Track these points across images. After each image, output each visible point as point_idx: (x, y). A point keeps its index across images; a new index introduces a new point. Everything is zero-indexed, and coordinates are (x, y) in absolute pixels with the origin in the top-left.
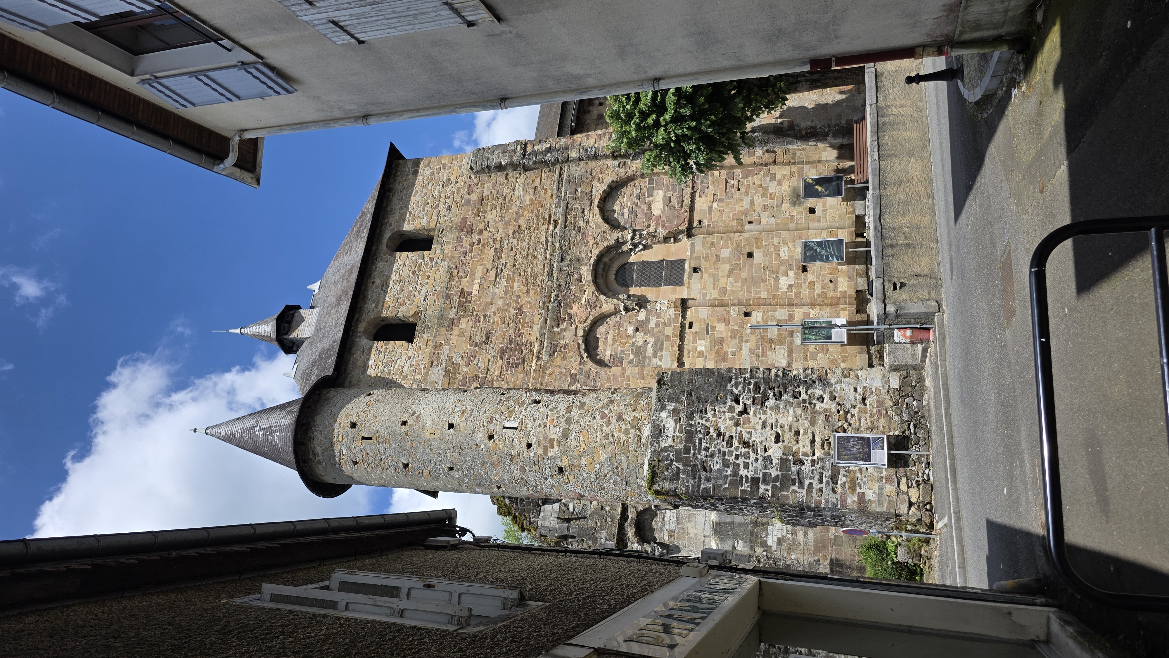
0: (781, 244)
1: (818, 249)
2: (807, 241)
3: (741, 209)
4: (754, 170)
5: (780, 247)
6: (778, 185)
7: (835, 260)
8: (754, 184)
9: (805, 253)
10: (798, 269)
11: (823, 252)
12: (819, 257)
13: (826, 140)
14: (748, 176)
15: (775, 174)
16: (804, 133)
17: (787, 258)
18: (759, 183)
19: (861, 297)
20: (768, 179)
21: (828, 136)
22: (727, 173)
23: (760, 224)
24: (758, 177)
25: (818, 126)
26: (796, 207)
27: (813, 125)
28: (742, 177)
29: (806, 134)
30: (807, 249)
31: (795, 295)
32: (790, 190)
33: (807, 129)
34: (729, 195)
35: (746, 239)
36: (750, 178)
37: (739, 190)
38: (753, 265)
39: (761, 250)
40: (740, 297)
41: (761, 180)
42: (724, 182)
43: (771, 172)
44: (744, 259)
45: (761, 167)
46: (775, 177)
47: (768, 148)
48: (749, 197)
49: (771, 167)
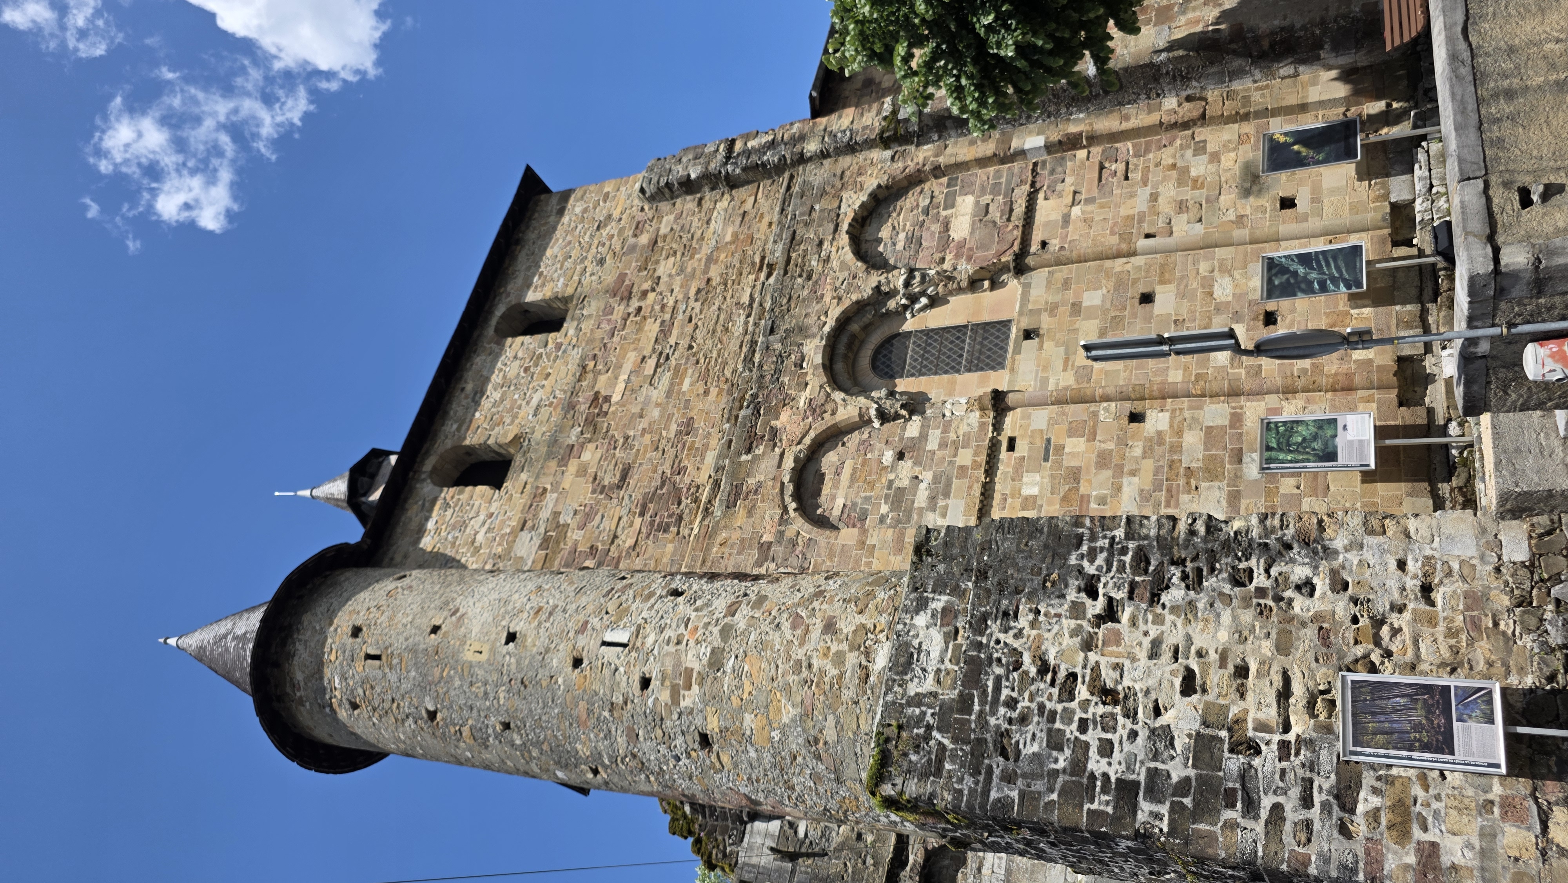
0: (1216, 274)
1: (1301, 271)
2: (1275, 255)
3: (1131, 212)
4: (1160, 140)
5: (1213, 279)
6: (1211, 161)
7: (1343, 288)
8: (1158, 164)
9: (1270, 281)
10: (1255, 319)
11: (1314, 275)
12: (1303, 286)
13: (1318, 58)
14: (1147, 151)
15: (1205, 141)
16: (1266, 44)
17: (1230, 299)
18: (1171, 161)
19: (1409, 372)
20: (1189, 153)
21: (1321, 47)
22: (1104, 151)
23: (1171, 234)
24: (1170, 150)
25: (1298, 25)
26: (1251, 199)
27: (1286, 23)
28: (1136, 155)
29: (1272, 46)
30: (1274, 271)
31: (1248, 373)
32: (1237, 169)
33: (1272, 33)
34: (1107, 189)
35: (1139, 268)
36: (1151, 156)
37: (1127, 178)
38: (1151, 317)
39: (1172, 287)
40: (1122, 383)
41: (1174, 156)
42: (1097, 168)
43: (1197, 139)
44: (1133, 306)
45: (1175, 132)
46: (1204, 147)
47: (1189, 92)
48: (1148, 190)
49: (1197, 130)
